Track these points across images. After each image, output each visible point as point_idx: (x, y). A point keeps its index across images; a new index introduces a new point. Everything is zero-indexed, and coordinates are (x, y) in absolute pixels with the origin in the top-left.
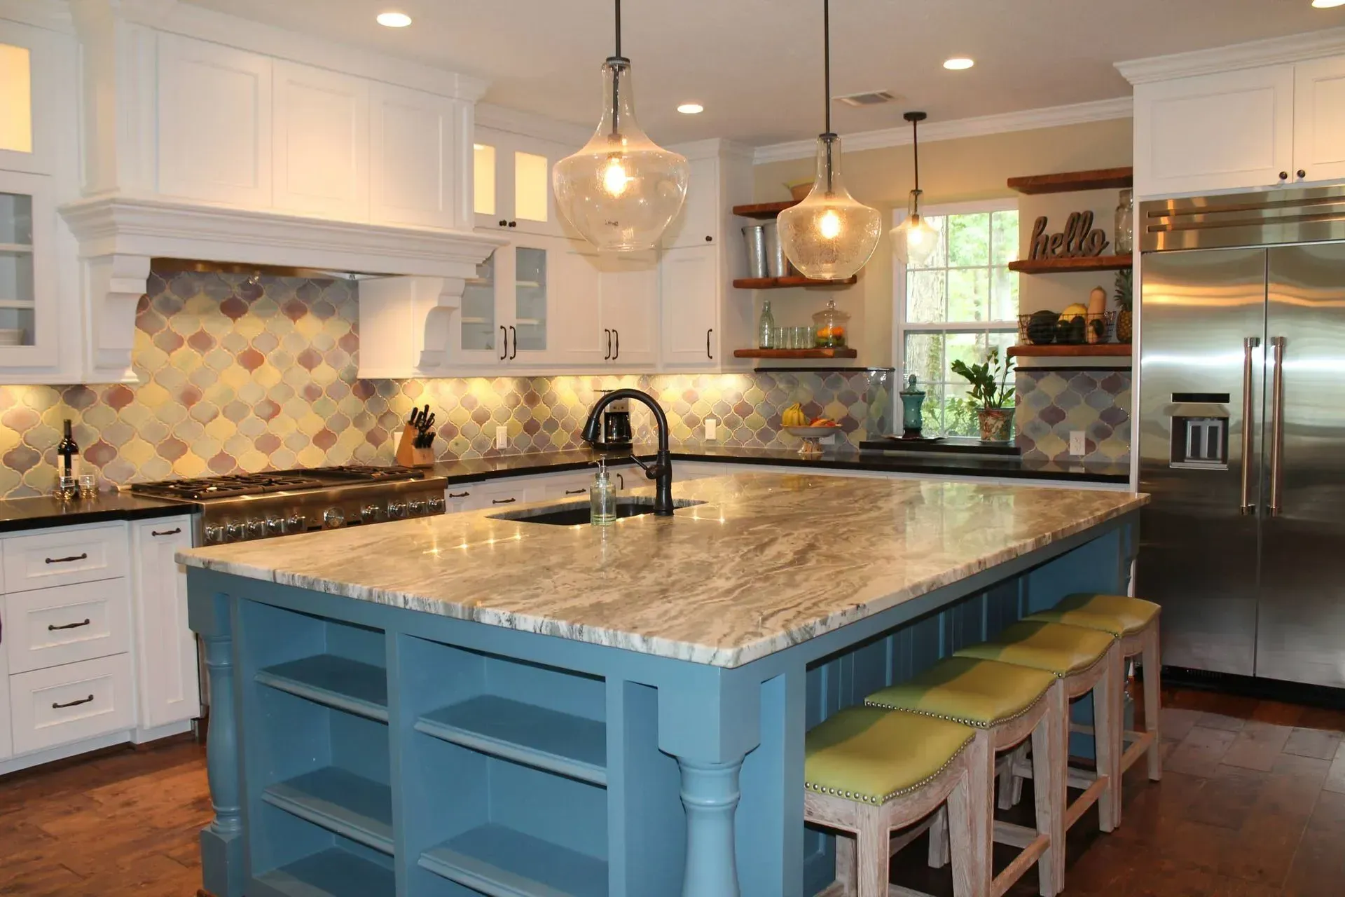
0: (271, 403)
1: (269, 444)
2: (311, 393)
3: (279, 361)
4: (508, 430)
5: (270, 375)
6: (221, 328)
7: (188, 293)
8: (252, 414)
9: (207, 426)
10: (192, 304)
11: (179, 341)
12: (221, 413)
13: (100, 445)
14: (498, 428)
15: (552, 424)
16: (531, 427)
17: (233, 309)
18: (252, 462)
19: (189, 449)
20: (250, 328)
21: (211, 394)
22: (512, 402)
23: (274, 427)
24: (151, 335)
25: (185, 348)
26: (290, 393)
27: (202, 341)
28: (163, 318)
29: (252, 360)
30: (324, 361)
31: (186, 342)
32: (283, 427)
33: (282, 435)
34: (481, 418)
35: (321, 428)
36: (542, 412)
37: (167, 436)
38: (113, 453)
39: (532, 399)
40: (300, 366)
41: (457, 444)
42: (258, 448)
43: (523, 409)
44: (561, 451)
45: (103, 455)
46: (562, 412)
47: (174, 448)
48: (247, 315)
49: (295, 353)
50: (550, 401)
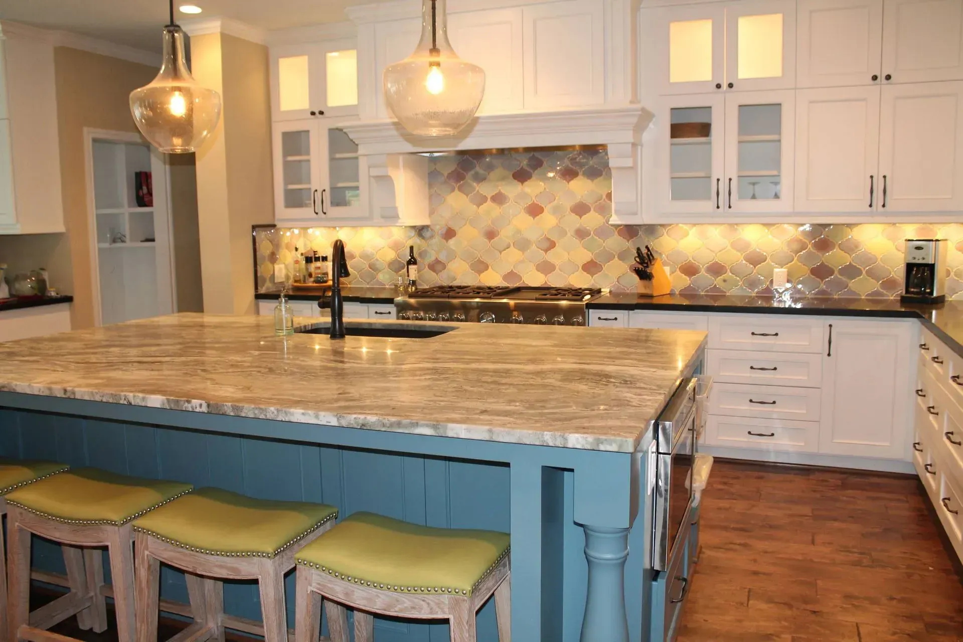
0: (548, 239)
1: (546, 268)
2: (581, 234)
3: (556, 210)
4: (788, 271)
5: (548, 220)
6: (512, 190)
7: (490, 168)
8: (534, 247)
9: (503, 253)
10: (493, 175)
11: (484, 199)
12: (512, 245)
13: (437, 261)
14: (776, 270)
15: (851, 271)
16: (821, 272)
17: (521, 176)
18: (535, 279)
19: (490, 267)
20: (533, 188)
21: (506, 234)
22: (795, 246)
23: (551, 257)
24: (467, 196)
25: (489, 202)
26: (563, 233)
27: (499, 199)
28: (475, 184)
29: (535, 210)
30: (592, 211)
31: (489, 200)
32: (556, 257)
33: (557, 262)
34: (756, 260)
35: (589, 260)
36: (836, 257)
37: (476, 258)
38: (444, 267)
39: (824, 245)
40: (572, 214)
41: (725, 281)
42: (538, 270)
43: (809, 254)
44: (863, 297)
45: (438, 267)
46: (869, 259)
47: (480, 266)
48: (531, 180)
49: (568, 204)
50: (851, 248)
